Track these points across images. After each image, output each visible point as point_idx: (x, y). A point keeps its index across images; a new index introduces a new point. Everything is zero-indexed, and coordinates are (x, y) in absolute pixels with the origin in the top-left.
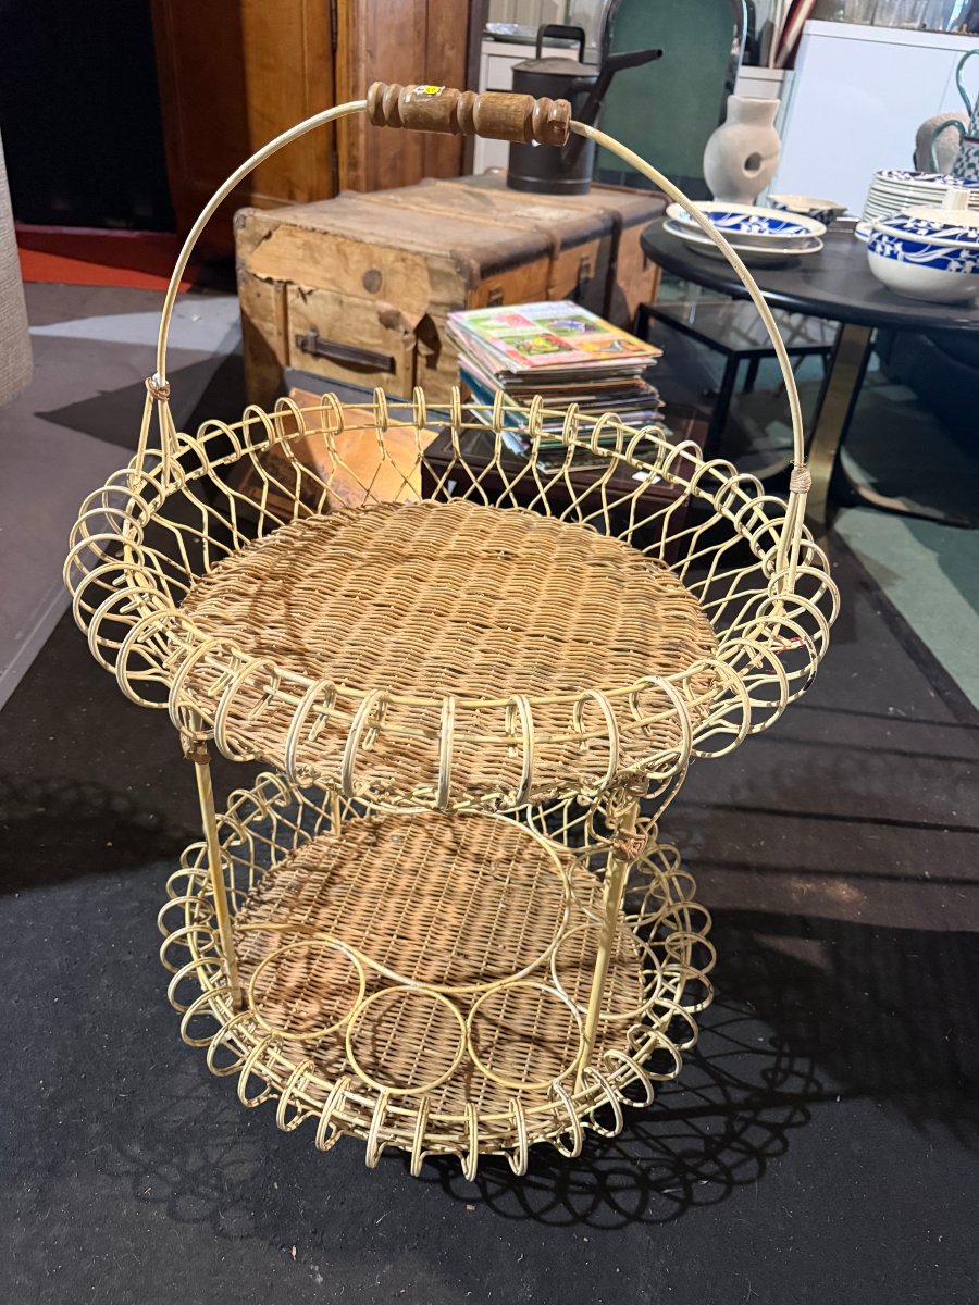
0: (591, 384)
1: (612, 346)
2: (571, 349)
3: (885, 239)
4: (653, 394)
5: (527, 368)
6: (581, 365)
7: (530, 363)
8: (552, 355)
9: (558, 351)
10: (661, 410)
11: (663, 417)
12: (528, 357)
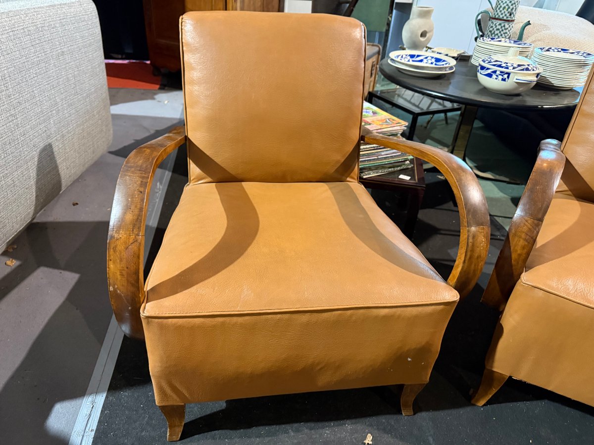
1: (386, 122)
2: (370, 124)
9: (365, 125)
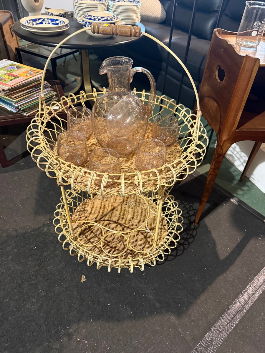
0: (29, 86)
1: (29, 73)
2: (18, 77)
3: (88, 23)
4: (46, 83)
5: (9, 87)
6: (24, 82)
7: (9, 86)
8: (13, 81)
9: (14, 79)
10: (50, 87)
11: (52, 89)
12: (7, 83)
